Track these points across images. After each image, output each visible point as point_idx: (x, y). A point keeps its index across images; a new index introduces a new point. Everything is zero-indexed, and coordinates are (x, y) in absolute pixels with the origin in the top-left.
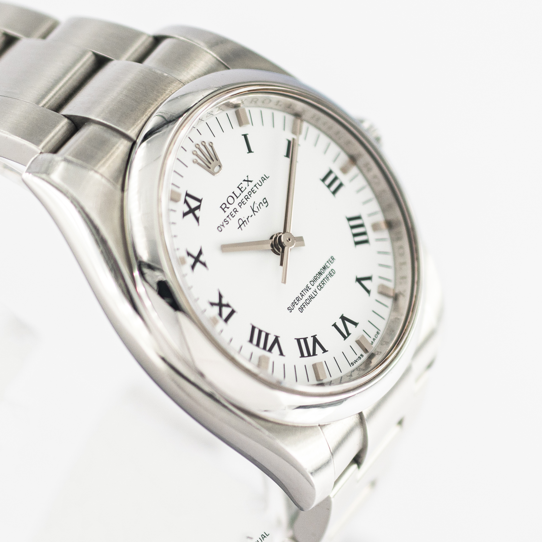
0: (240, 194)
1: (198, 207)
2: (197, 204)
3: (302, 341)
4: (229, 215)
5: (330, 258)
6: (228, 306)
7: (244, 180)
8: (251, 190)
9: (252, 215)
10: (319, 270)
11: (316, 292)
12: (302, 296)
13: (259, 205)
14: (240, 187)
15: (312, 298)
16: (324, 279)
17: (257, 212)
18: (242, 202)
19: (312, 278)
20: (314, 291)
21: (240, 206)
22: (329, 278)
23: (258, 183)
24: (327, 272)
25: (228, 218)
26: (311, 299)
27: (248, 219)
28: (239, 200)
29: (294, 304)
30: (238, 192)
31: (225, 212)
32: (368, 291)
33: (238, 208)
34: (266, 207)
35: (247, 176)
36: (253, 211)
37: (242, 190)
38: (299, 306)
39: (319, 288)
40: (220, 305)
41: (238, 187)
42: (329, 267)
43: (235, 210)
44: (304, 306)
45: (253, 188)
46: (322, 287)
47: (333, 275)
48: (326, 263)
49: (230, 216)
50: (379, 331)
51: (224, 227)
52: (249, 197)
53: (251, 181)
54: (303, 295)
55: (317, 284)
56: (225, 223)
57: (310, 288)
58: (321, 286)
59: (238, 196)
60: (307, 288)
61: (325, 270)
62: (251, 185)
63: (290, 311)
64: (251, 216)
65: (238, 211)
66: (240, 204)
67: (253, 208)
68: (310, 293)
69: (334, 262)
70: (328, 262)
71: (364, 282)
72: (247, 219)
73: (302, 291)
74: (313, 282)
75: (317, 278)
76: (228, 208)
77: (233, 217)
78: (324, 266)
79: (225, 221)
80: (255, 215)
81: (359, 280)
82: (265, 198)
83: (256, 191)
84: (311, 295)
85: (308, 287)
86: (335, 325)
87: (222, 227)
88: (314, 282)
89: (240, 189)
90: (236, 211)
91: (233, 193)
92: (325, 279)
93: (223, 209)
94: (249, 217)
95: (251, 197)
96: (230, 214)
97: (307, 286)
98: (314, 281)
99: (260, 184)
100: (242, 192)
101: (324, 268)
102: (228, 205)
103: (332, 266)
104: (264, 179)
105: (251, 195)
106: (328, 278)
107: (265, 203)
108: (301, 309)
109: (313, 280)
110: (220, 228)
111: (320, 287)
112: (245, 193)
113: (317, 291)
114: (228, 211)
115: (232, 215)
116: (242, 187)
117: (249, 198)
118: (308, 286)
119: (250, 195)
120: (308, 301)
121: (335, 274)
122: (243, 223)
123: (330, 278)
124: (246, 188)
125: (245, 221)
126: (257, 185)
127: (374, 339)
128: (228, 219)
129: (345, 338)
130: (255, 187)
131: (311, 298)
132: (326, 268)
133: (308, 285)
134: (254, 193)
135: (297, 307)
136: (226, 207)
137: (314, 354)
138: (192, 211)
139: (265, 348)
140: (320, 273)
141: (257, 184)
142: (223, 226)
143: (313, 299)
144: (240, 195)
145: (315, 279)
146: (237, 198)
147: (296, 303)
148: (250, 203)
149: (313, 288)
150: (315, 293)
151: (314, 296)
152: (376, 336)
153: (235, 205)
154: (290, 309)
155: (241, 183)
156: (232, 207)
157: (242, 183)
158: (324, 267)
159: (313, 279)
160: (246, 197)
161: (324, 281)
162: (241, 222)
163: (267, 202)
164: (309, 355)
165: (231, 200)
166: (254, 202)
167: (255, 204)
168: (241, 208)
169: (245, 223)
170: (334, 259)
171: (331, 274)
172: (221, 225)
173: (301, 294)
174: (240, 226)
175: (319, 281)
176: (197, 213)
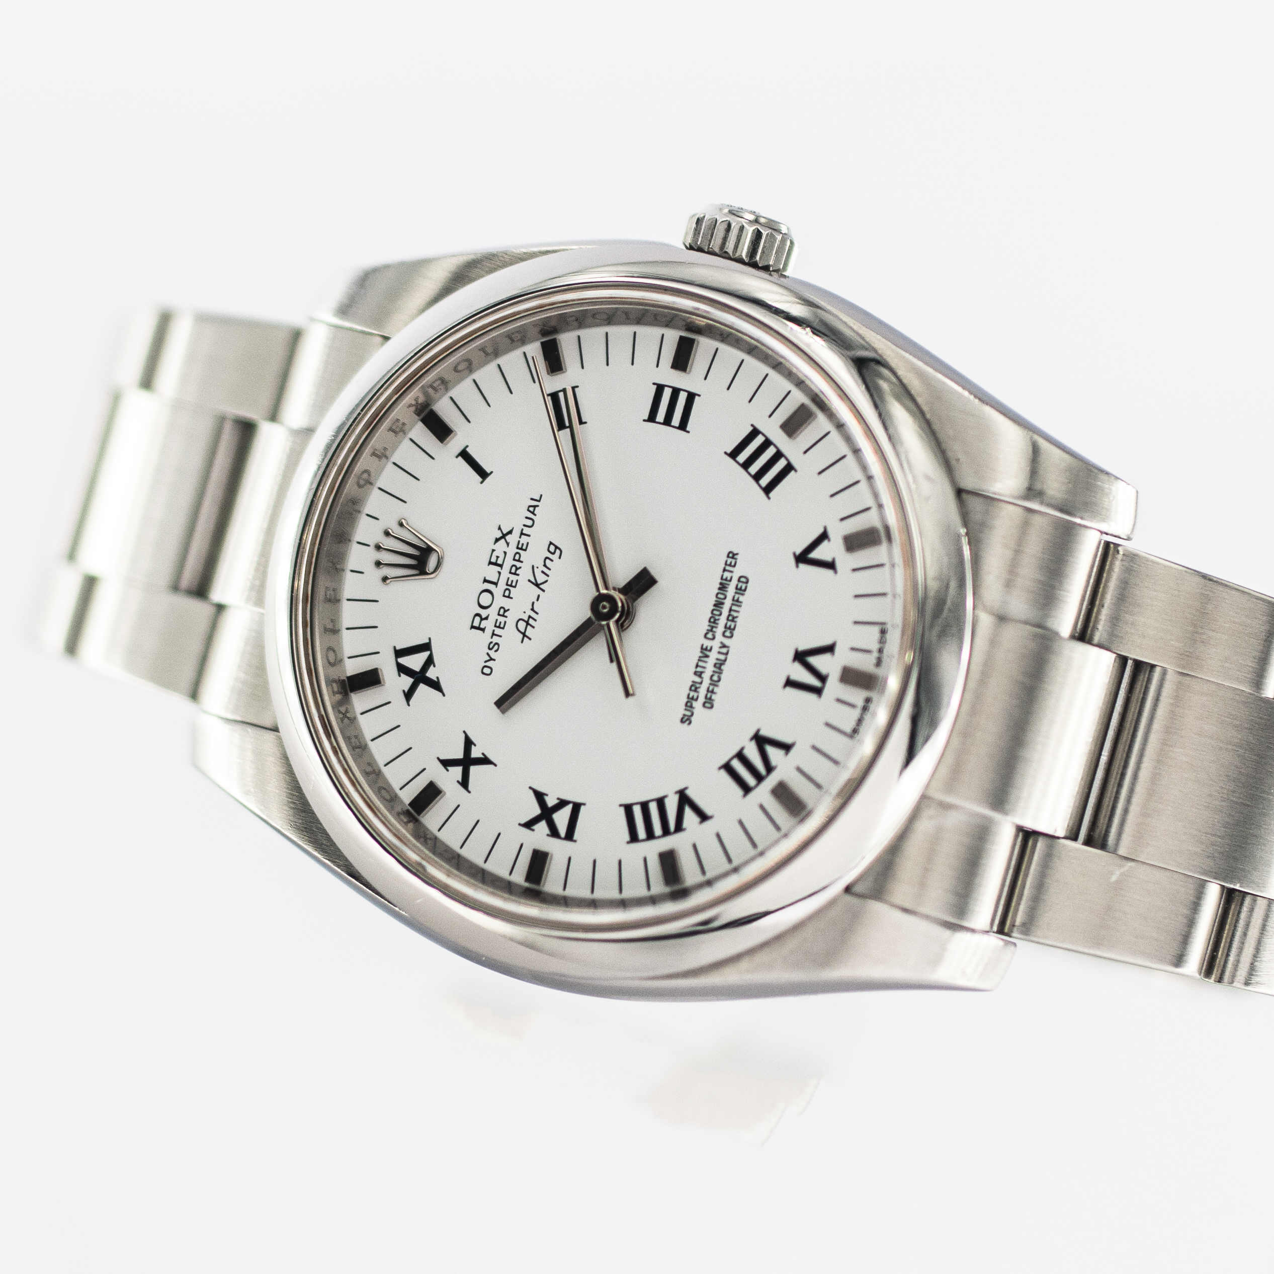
0: (499, 573)
1: (430, 662)
3: (737, 765)
4: (494, 631)
5: (726, 558)
6: (562, 803)
7: (497, 540)
8: (518, 548)
9: (539, 596)
10: (712, 600)
11: (725, 647)
12: (700, 676)
13: (545, 565)
14: (493, 560)
15: (721, 665)
16: (731, 610)
17: (546, 581)
18: (510, 585)
19: (705, 626)
20: (720, 647)
21: (509, 597)
22: (739, 600)
23: (525, 525)
24: (731, 591)
25: (494, 637)
26: (719, 669)
27: (535, 609)
28: (502, 585)
29: (689, 705)
30: (492, 573)
31: (483, 630)
32: (830, 565)
33: (506, 603)
34: (560, 558)
35: (500, 528)
36: (537, 585)
37: (500, 562)
38: (702, 699)
39: (728, 633)
40: (547, 814)
41: (490, 563)
42: (731, 578)
43: (502, 612)
44: (712, 692)
45: (519, 542)
46: (732, 627)
47: (746, 588)
48: (722, 576)
49: (498, 631)
50: (883, 627)
51: (494, 660)
52: (518, 564)
53: (510, 532)
54: (702, 673)
55: (720, 629)
56: (492, 653)
57: (709, 649)
59: (496, 581)
60: (705, 652)
61: (726, 590)
62: (513, 539)
63: (688, 722)
64: (538, 600)
65: (508, 610)
66: (507, 593)
67: (534, 581)
68: (713, 656)
69: (738, 561)
70: (724, 570)
71: (814, 555)
72: (533, 609)
73: (697, 666)
74: (711, 630)
75: (717, 618)
76: (486, 618)
77: (503, 628)
78: (721, 584)
79: (491, 647)
80: (543, 591)
81: (803, 558)
82: (551, 543)
83: (528, 543)
84: (717, 660)
86: (789, 683)
87: (490, 664)
88: (714, 629)
89: (496, 564)
90: (505, 611)
91: (485, 581)
92: (734, 608)
93: (479, 628)
94: (533, 603)
95: (522, 562)
96: (495, 626)
97: (702, 649)
98: (712, 627)
99: (529, 523)
100: (501, 566)
101: (723, 587)
102: (484, 613)
103: (737, 572)
104: (532, 509)
105: (521, 560)
107: (553, 553)
108: (709, 703)
110: (486, 670)
111: (729, 631)
112: (509, 562)
113: (727, 642)
114: (489, 625)
115: (499, 627)
116: (498, 557)
117: (520, 568)
118: (704, 647)
119: (519, 561)
120: (715, 678)
121: (750, 582)
122: (528, 623)
123: (741, 599)
124: (505, 553)
125: (530, 617)
126: (526, 530)
127: (880, 651)
128: (495, 639)
129: (818, 691)
130: (523, 536)
131: (719, 666)
132: (726, 586)
133: (702, 645)
134: (525, 550)
135: (698, 705)
136: (482, 619)
137: (769, 769)
138: (420, 677)
139: (666, 832)
140: (719, 604)
141: (525, 528)
142: (491, 659)
143: (724, 664)
144: (498, 575)
146: (496, 584)
147: (692, 698)
148: (525, 573)
149: (716, 644)
150: (724, 650)
151: (723, 658)
152: (882, 641)
153: (500, 601)
154: (686, 718)
155: (493, 550)
156: (493, 612)
157: (494, 548)
158: (721, 586)
159: (709, 626)
160: (513, 570)
161: (732, 613)
162: (522, 626)
163: (556, 547)
164: (759, 778)
165: (486, 599)
166: (533, 567)
167: (535, 569)
168: (512, 598)
169: (531, 621)
170: (734, 555)
171: (740, 589)
172: (486, 662)
173: (695, 673)
174: (524, 635)
175: (722, 621)
176: (431, 673)
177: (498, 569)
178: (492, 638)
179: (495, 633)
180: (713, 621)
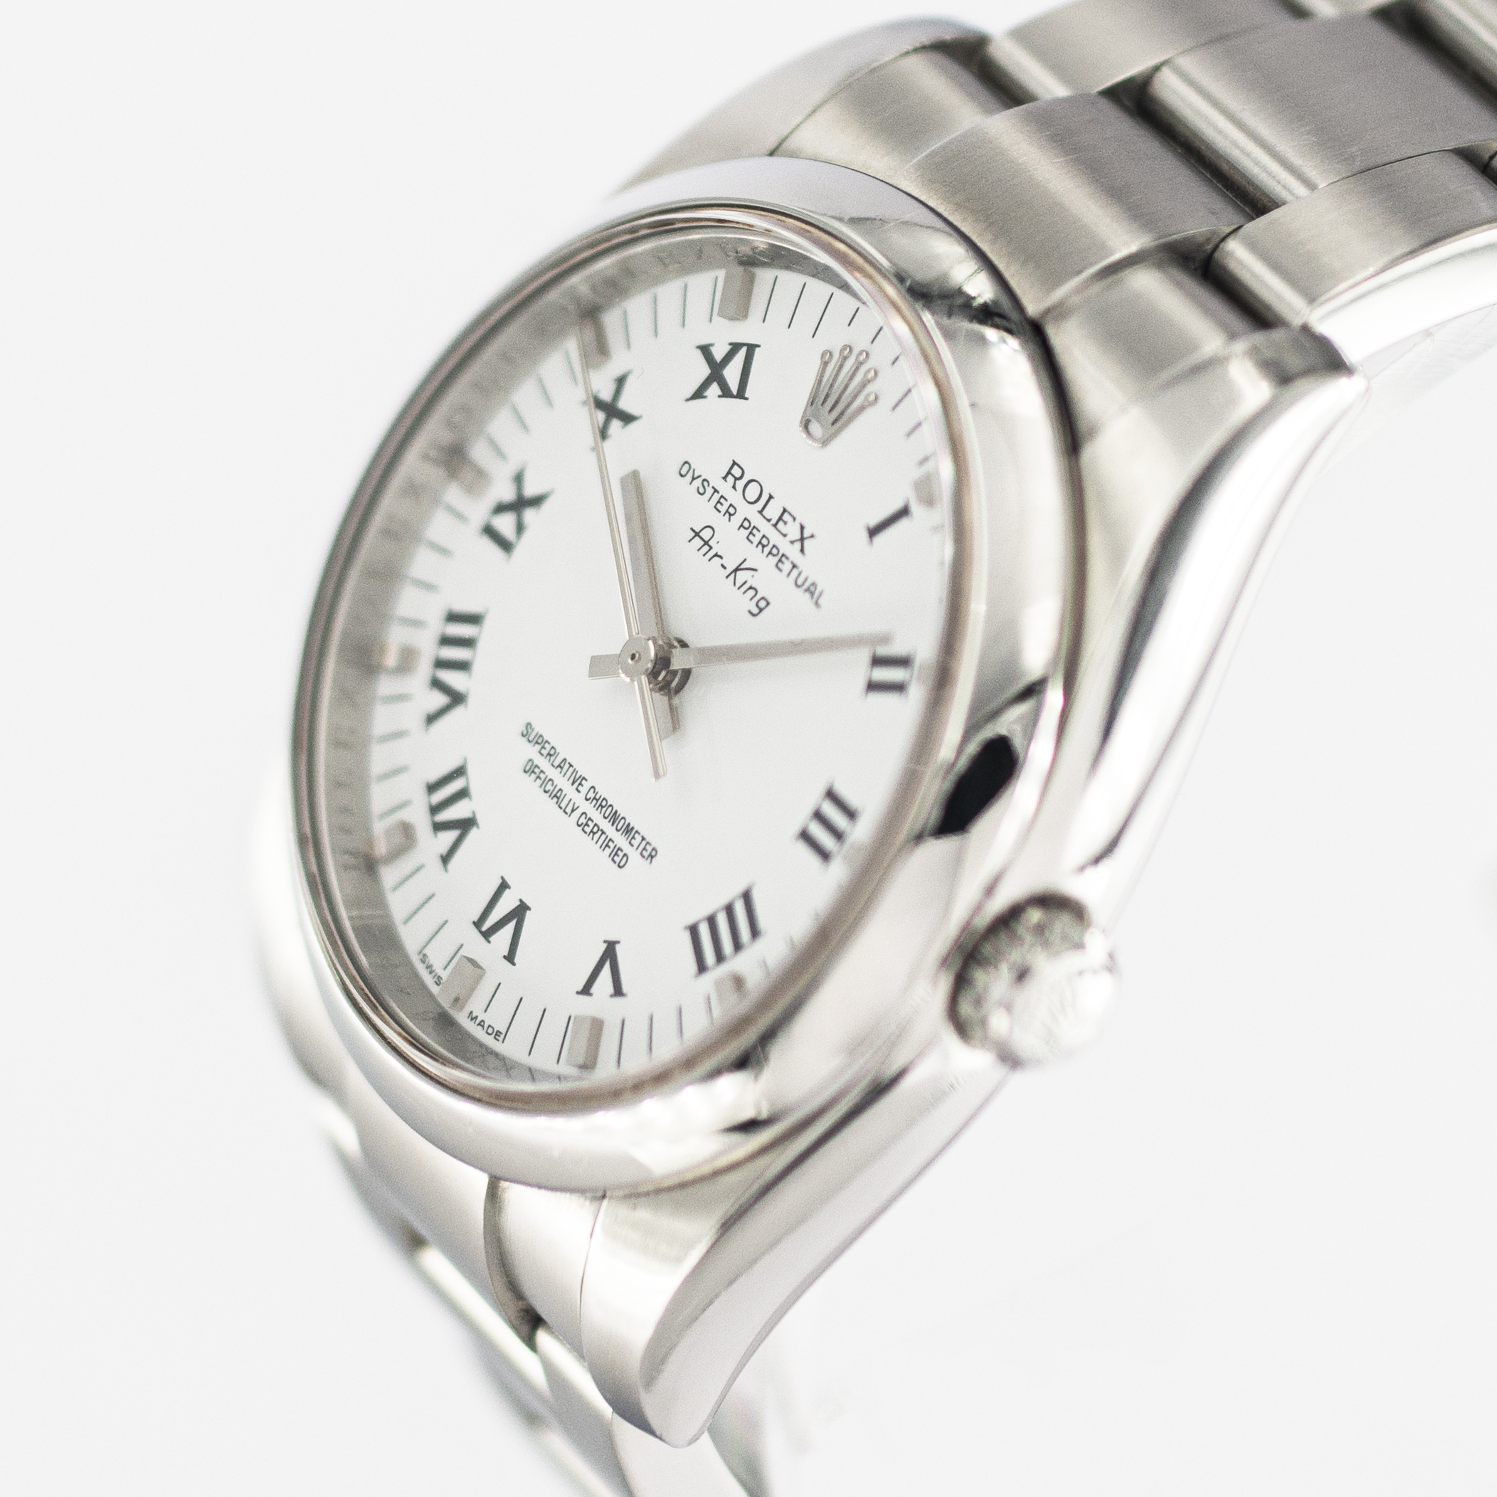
0: (769, 520)
1: (725, 392)
2: (734, 387)
3: (458, 785)
4: (718, 493)
5: (653, 846)
6: (520, 528)
7: (802, 528)
8: (783, 555)
9: (725, 568)
10: (622, 811)
11: (573, 811)
12: (559, 766)
13: (751, 588)
14: (786, 517)
15: (558, 798)
16: (603, 833)
17: (735, 584)
18: (752, 532)
19: (602, 792)
20: (574, 804)
21: (742, 526)
22: (607, 848)
23: (800, 573)
24: (620, 840)
25: (713, 490)
26: (555, 796)
27: (715, 558)
28: (757, 520)
29: (540, 741)
30: (773, 511)
31: (725, 478)
32: (586, 990)
33: (737, 520)
34: (750, 611)
35: (812, 536)
36: (737, 569)
37: (781, 524)
38: (538, 760)
39: (583, 820)
40: (520, 504)
41: (784, 511)
42: (632, 846)
43: (731, 510)
44: (538, 777)
45: (788, 559)
46: (586, 828)
47: (615, 862)
48: (639, 834)
49: (716, 498)
50: (502, 1036)
51: (691, 483)
52: (767, 550)
54: (562, 768)
55: (592, 811)
56: (699, 482)
57: (580, 788)
58: (587, 824)
59: (765, 512)
60: (578, 781)
61: (624, 834)
62: (793, 552)
63: (525, 732)
64: (723, 566)
65: (730, 521)
66: (746, 524)
67: (742, 566)
68: (569, 790)
69: (644, 861)
70: (643, 839)
71: (606, 970)
73: (571, 766)
74: (594, 798)
75: (604, 809)
76: (734, 487)
77: (715, 507)
78: (633, 828)
79: (705, 483)
81: (610, 953)
82: (768, 604)
83: (782, 571)
84: (565, 795)
85: (580, 784)
86: (504, 886)
87: (689, 477)
88: (594, 802)
89: (780, 519)
90: (730, 515)
91: (771, 497)
92: (603, 838)
93: (729, 473)
94: (721, 558)
96: (722, 496)
97: (584, 778)
98: (597, 800)
99: (801, 581)
101: (628, 830)
102: (740, 484)
103: (634, 854)
104: (812, 590)
105: (770, 556)
106: (607, 845)
107: (757, 604)
108: (530, 768)
109: (597, 797)
110: (686, 470)
111: (585, 821)
112: (775, 538)
113: (576, 816)
114: (725, 488)
115: (719, 501)
116: (785, 523)
117: (763, 552)
118: (584, 782)
119: (770, 553)
120: (549, 787)
121: (618, 869)
122: (706, 543)
123: (608, 851)
124: (785, 535)
126: (795, 572)
127: (481, 1024)
128: (710, 491)
129: (478, 924)
130: (791, 566)
131: (557, 796)
132: (627, 836)
133: (586, 780)
134: (777, 565)
135: (532, 752)
137: (437, 828)
138: (717, 372)
139: (438, 664)
140: (614, 818)
142: (693, 479)
143: (557, 803)
144: (769, 518)
145: (600, 805)
146: (761, 512)
147: (543, 747)
148: (756, 557)
149: (579, 799)
150: (570, 809)
151: (563, 805)
152: (490, 1029)
153: (743, 511)
154: (530, 732)
155: (794, 519)
156: (734, 497)
157: (797, 521)
158: (630, 827)
159: (600, 797)
160: (764, 541)
161: (600, 833)
162: (706, 534)
163: (761, 610)
164: (434, 810)
165: (752, 492)
166: (755, 570)
167: (752, 572)
168: (739, 529)
169: (706, 548)
170: (652, 857)
171: (616, 854)
172: (694, 470)
173: (565, 760)
174: (697, 534)
175: (597, 817)
176: (714, 389)
177: (774, 521)
178: (713, 487)
179: (716, 493)
180: (601, 803)
